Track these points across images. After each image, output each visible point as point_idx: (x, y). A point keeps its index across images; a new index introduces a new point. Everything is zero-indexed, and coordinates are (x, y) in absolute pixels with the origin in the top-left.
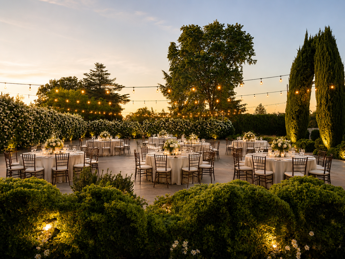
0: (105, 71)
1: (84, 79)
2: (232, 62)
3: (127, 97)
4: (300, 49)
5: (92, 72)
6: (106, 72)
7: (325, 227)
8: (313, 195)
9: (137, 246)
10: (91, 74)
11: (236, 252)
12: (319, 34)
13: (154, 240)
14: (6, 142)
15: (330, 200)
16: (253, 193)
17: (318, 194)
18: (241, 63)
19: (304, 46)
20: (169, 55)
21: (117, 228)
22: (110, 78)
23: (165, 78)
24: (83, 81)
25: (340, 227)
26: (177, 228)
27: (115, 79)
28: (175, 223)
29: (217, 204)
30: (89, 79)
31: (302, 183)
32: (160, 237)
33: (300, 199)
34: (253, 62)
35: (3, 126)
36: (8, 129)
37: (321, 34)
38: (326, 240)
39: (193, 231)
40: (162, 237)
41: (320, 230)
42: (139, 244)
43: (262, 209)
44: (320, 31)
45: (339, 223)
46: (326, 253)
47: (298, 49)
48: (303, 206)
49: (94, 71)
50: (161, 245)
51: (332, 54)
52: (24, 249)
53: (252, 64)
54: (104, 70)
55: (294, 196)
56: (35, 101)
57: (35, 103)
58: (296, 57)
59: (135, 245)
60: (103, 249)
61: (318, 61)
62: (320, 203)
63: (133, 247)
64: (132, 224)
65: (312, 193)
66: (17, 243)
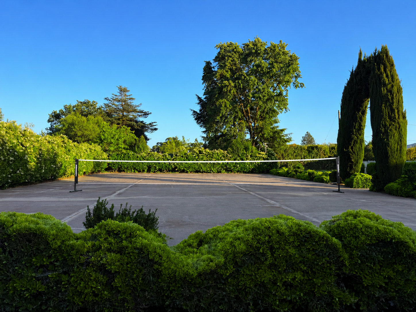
0: (129, 96)
1: (104, 104)
2: (275, 85)
3: (154, 126)
4: (353, 70)
5: (114, 96)
6: (131, 97)
7: (384, 271)
8: (369, 231)
9: (161, 293)
10: (113, 99)
11: (278, 299)
12: (375, 54)
13: (182, 285)
14: (11, 176)
15: (389, 237)
16: (299, 229)
17: (374, 230)
18: (286, 87)
19: (358, 67)
20: (203, 77)
21: (138, 270)
22: (134, 103)
23: (198, 103)
24: (103, 106)
25: (400, 269)
26: (209, 271)
27: (141, 104)
28: (208, 265)
29: (256, 242)
30: (110, 105)
31: (356, 218)
32: (188, 281)
33: (353, 237)
34: (299, 85)
35: (9, 158)
36: (14, 162)
37: (377, 54)
38: (384, 285)
39: (228, 274)
40: (191, 281)
41: (377, 273)
42: (164, 290)
43: (309, 249)
44: (376, 50)
45: (399, 264)
46: (384, 301)
47: (351, 71)
48: (357, 245)
49: (116, 95)
50: (190, 291)
51: (389, 76)
52: (28, 296)
53: (299, 87)
54: (128, 94)
55: (346, 233)
56: (47, 129)
57: (46, 132)
58: (348, 80)
59: (159, 291)
60: (121, 296)
61: (374, 83)
62: (377, 242)
63: (156, 294)
64: (156, 266)
65: (368, 229)
66: (19, 289)
